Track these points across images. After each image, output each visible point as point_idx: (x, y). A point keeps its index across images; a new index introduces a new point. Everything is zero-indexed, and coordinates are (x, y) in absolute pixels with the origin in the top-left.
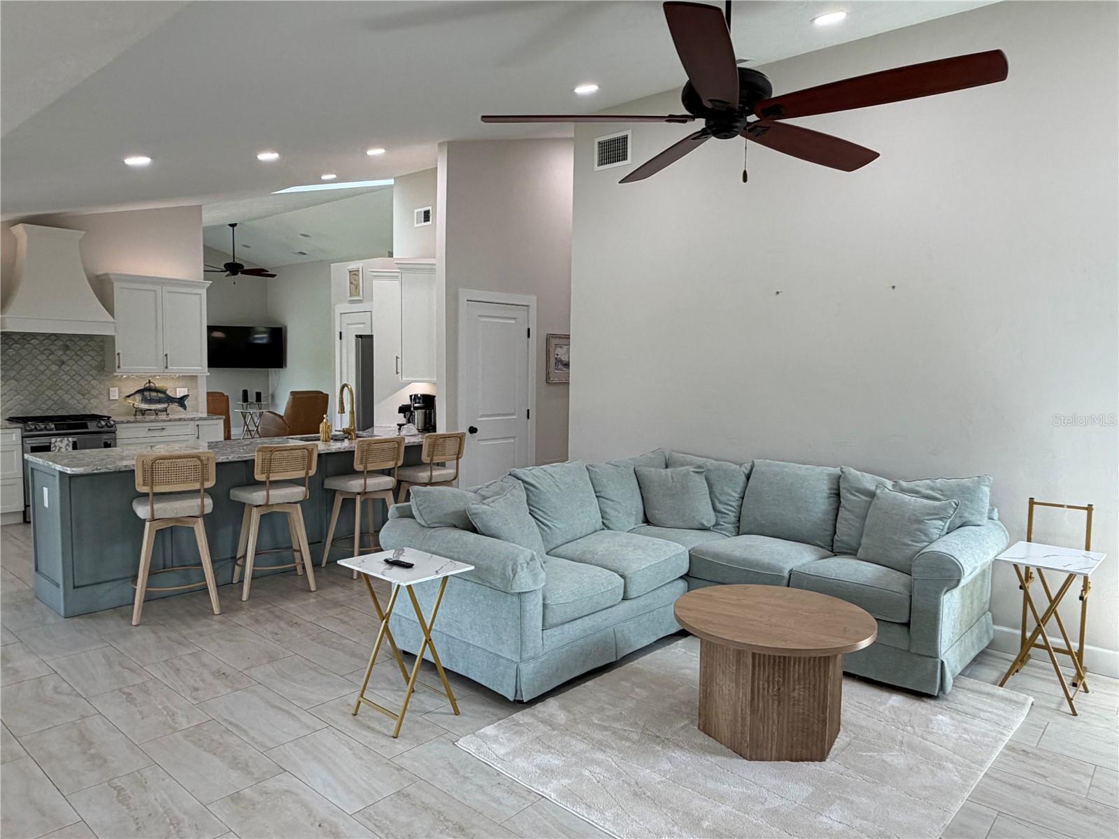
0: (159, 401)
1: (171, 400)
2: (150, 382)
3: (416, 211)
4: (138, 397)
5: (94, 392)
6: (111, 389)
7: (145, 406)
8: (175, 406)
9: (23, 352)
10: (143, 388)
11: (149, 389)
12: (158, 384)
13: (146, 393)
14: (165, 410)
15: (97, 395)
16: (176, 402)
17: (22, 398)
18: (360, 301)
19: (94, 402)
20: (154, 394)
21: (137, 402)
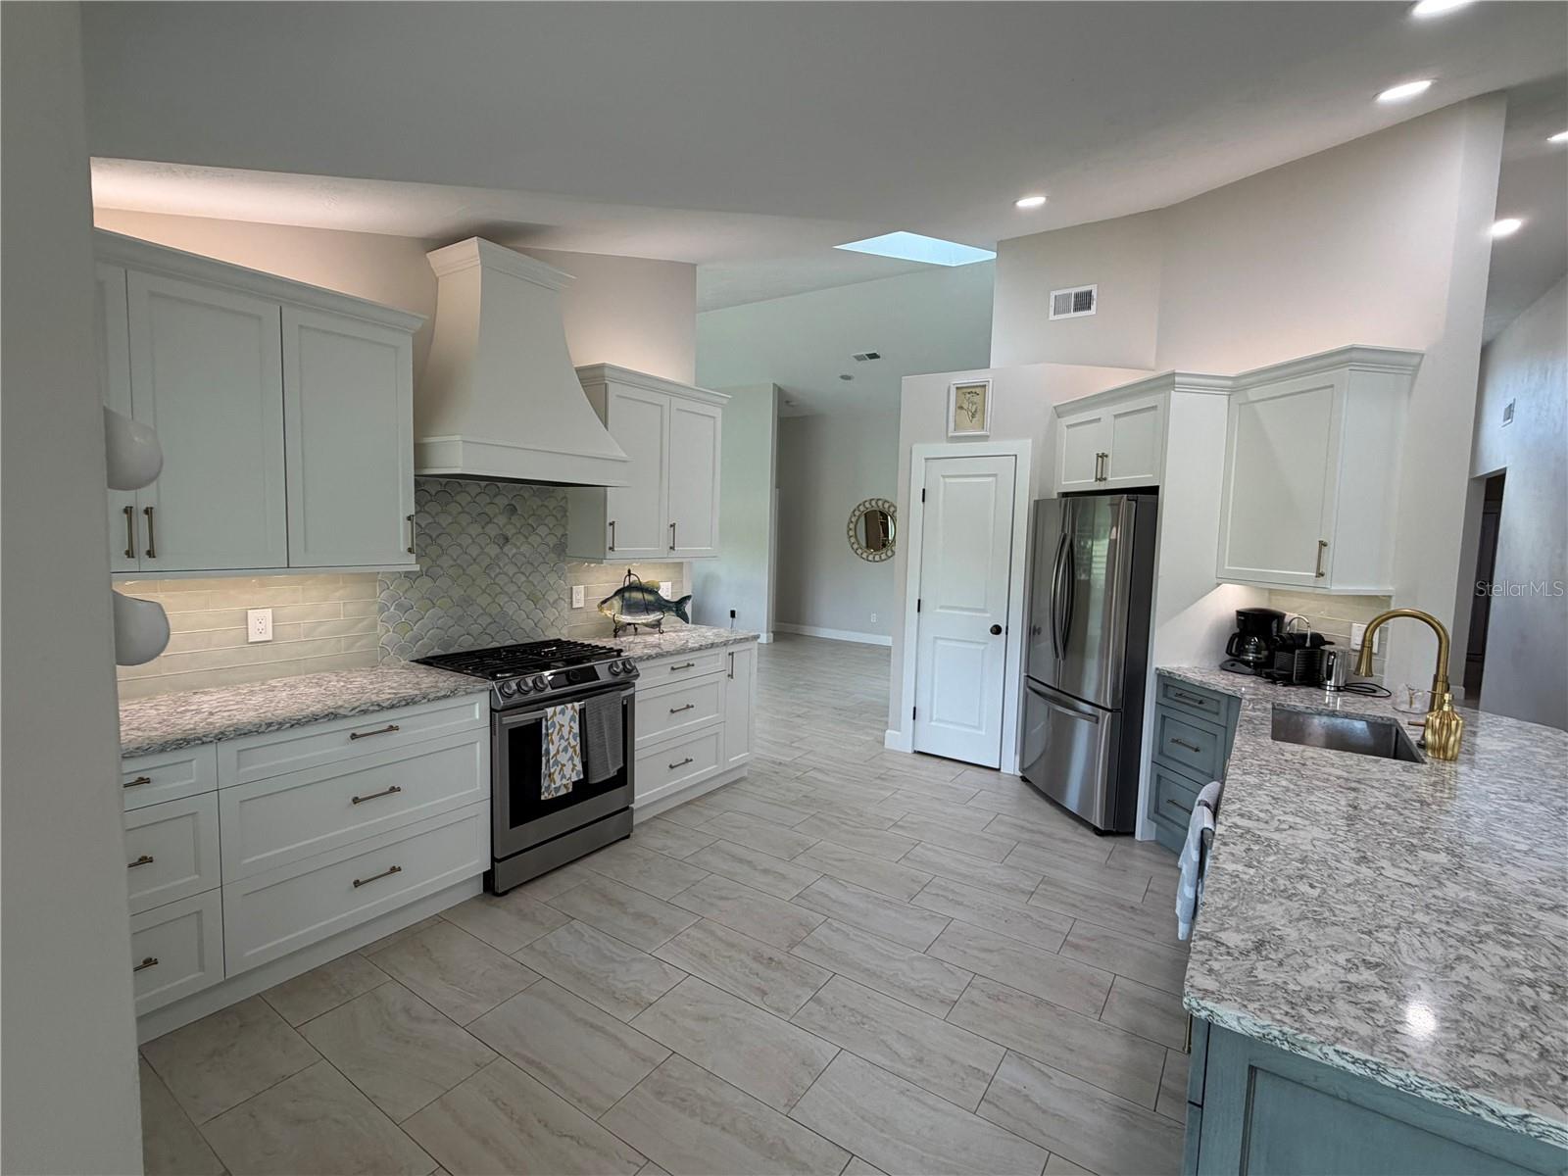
0: (647, 608)
1: (662, 605)
2: (630, 574)
3: (1053, 294)
4: (617, 603)
5: (552, 597)
6: (574, 587)
7: (626, 619)
8: (670, 619)
9: (445, 520)
10: (622, 586)
11: (632, 588)
12: (645, 577)
13: (627, 595)
14: (657, 624)
15: (555, 602)
16: (670, 609)
17: (441, 613)
18: (985, 438)
19: (551, 614)
20: (637, 595)
21: (614, 612)
